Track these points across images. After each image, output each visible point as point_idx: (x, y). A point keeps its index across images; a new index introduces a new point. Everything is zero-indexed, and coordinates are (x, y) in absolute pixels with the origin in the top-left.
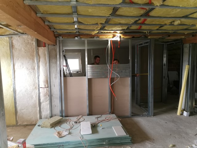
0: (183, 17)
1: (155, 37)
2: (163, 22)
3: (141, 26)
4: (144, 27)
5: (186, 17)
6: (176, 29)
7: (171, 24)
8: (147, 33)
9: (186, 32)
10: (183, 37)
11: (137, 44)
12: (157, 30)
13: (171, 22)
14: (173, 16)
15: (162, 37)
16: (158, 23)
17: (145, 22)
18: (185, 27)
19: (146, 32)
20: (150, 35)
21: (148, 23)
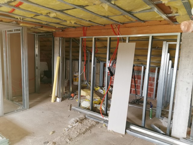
0: (59, 11)
1: (28, 25)
2: (39, 11)
3: (14, 10)
4: (17, 11)
5: (62, 11)
6: (50, 21)
7: (47, 15)
8: (19, 19)
9: (57, 26)
10: (54, 30)
11: (4, 30)
12: (32, 18)
13: (47, 13)
14: (51, 7)
15: (34, 26)
16: (34, 11)
17: (20, 6)
18: (58, 21)
19: (18, 17)
20: (23, 23)
21: (23, 8)
